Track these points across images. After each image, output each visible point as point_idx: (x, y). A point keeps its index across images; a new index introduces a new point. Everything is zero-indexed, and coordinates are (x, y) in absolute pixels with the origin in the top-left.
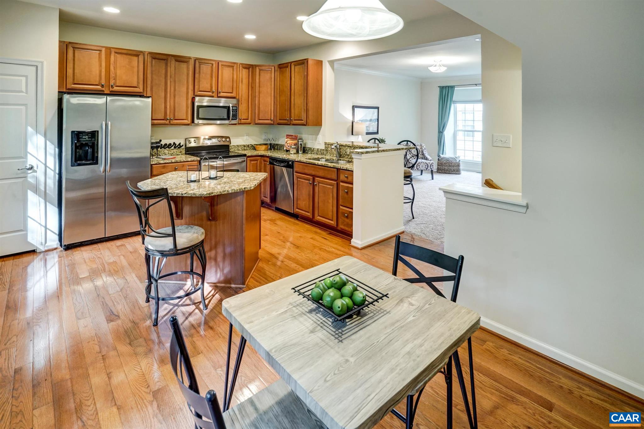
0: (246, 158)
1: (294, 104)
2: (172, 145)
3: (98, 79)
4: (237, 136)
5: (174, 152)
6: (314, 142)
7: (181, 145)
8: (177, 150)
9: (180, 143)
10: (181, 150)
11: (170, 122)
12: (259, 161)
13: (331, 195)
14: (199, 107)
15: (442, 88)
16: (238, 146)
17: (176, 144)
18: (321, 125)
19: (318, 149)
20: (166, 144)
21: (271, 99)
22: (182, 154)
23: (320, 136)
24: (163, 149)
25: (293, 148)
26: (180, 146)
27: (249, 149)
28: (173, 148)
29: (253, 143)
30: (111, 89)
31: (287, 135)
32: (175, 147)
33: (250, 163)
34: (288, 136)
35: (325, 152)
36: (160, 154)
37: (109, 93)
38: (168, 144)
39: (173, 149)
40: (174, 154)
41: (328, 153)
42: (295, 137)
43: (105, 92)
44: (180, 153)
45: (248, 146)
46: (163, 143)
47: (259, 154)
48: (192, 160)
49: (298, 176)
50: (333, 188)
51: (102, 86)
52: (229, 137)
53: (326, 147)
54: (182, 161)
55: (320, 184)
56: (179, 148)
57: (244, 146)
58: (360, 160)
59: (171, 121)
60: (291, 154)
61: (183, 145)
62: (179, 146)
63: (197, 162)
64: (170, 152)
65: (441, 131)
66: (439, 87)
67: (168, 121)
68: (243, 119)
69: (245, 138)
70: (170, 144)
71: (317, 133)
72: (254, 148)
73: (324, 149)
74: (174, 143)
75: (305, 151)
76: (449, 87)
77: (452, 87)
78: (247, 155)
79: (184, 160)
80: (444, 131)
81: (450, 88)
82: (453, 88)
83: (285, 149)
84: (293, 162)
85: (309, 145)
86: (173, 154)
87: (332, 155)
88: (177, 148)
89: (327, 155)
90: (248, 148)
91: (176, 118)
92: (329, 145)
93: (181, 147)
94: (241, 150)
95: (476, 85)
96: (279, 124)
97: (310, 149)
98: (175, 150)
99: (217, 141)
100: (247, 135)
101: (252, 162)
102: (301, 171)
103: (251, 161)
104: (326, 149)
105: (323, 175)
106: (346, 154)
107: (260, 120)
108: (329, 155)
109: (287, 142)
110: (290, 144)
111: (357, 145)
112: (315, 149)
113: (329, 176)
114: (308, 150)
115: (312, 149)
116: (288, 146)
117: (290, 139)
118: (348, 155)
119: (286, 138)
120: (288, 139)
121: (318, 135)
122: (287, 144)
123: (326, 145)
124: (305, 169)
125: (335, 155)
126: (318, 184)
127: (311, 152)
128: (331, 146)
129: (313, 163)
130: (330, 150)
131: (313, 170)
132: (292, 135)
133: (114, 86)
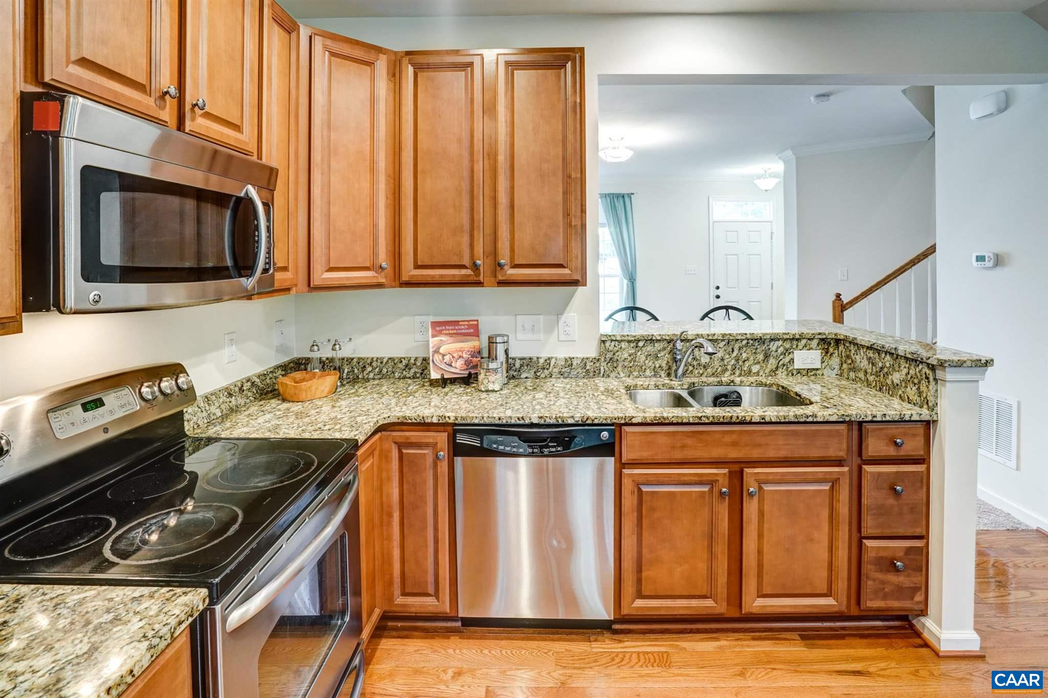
6: (542, 336)
12: (376, 454)
13: (825, 513)
16: (211, 399)
23: (572, 316)
29: (251, 369)
31: (435, 324)
34: (439, 327)
35: (603, 366)
41: (619, 369)
42: (470, 327)
45: (240, 388)
53: (605, 351)
55: (767, 488)
71: (558, 308)
73: (598, 356)
89: (612, 375)
92: (621, 342)
96: (409, 284)
99: (137, 405)
100: (230, 342)
102: (660, 458)
104: (609, 355)
105: (783, 453)
106: (695, 363)
107: (331, 269)
108: (622, 375)
109: (442, 350)
110: (455, 355)
111: (742, 335)
112: (553, 361)
113: (815, 453)
114: (518, 365)
115: (541, 361)
116: (451, 365)
117: (451, 335)
118: (704, 367)
119: (433, 336)
120: (443, 338)
121: (562, 314)
122: (444, 355)
123: (607, 344)
124: (683, 447)
125: (648, 373)
126: (760, 488)
127: (532, 372)
128: (632, 345)
129: (734, 420)
130: (629, 358)
131: (734, 444)
132: (456, 323)
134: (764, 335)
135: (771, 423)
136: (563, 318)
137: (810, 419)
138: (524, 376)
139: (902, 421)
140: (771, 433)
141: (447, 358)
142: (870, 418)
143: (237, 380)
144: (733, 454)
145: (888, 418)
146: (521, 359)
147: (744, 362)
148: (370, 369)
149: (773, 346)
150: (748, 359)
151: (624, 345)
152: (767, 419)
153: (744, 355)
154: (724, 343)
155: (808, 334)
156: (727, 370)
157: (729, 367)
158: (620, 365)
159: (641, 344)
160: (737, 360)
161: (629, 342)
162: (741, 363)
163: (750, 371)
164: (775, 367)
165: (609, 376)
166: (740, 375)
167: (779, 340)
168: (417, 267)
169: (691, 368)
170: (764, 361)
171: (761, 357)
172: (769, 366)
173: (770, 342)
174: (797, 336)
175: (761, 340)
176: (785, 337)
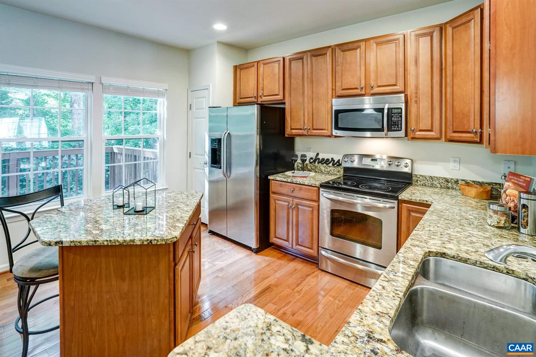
2: (330, 160)
5: (331, 170)
8: (334, 168)
9: (339, 160)
10: (340, 169)
14: (338, 112)
16: (431, 178)
17: (334, 161)
20: (323, 159)
24: (320, 164)
28: (331, 165)
30: (260, 100)
32: (333, 165)
33: (409, 215)
36: (316, 170)
38: (325, 159)
39: (330, 167)
40: (331, 173)
44: (338, 172)
45: (457, 182)
46: (320, 157)
48: (310, 184)
51: (255, 98)
54: (298, 182)
56: (338, 166)
57: (447, 181)
59: (309, 131)
61: (341, 163)
62: (338, 164)
64: (326, 170)
68: (421, 131)
69: (452, 165)
70: (328, 160)
74: (332, 159)
79: (301, 182)
86: (329, 172)
88: (336, 165)
90: (455, 186)
91: (314, 128)
94: (439, 186)
98: (332, 168)
99: (385, 164)
100: (455, 161)
101: (413, 214)
107: (454, 132)
110: (511, 198)
117: (514, 183)
120: (510, 184)
132: (520, 176)
133: (262, 96)
143: (455, 177)
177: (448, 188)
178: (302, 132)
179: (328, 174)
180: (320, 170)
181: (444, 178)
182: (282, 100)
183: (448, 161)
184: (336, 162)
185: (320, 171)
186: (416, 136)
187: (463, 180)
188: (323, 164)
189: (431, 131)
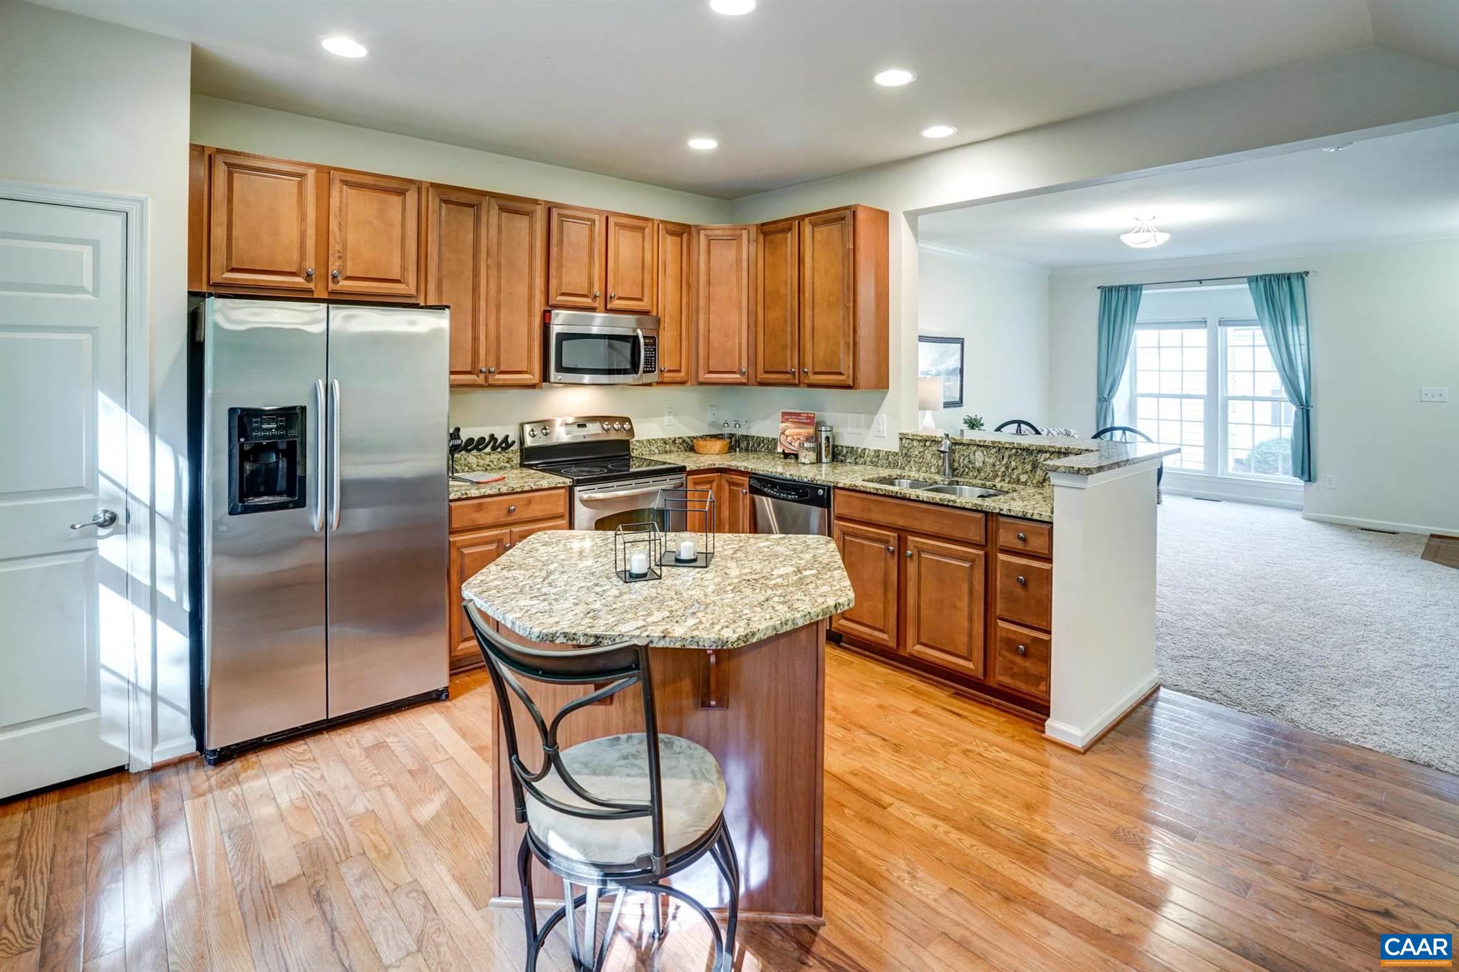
0: (684, 475)
1: (813, 329)
2: (487, 440)
3: (295, 256)
4: (648, 415)
5: (492, 461)
6: (863, 431)
7: (510, 441)
8: (500, 456)
9: (507, 436)
10: (511, 455)
11: (486, 379)
12: (715, 484)
13: (965, 588)
14: (562, 337)
15: (1107, 292)
16: (649, 441)
17: (496, 439)
18: (888, 388)
19: (877, 452)
20: (471, 440)
21: (740, 316)
22: (512, 467)
23: (883, 417)
24: (463, 452)
25: (807, 449)
26: (506, 444)
27: (675, 449)
28: (488, 449)
29: (686, 432)
30: (332, 286)
31: (784, 414)
32: (494, 449)
34: (786, 416)
35: (901, 460)
37: (326, 296)
38: (476, 439)
39: (489, 454)
40: (493, 466)
41: (912, 463)
42: (808, 418)
43: (316, 296)
44: (508, 462)
45: (674, 442)
46: (465, 435)
47: (717, 466)
48: (553, 485)
49: (844, 529)
50: (972, 566)
51: (309, 277)
52: (628, 420)
53: (902, 447)
54: (527, 488)
55: (924, 555)
56: (504, 449)
57: (665, 442)
58: (1080, 491)
59: (489, 377)
60: (804, 464)
61: (514, 442)
62: (504, 445)
63: (562, 491)
64: (482, 462)
65: (1106, 396)
66: (1098, 288)
67: (482, 376)
68: (670, 371)
69: (666, 419)
70: (483, 439)
71: (874, 410)
72: (690, 446)
73: (897, 450)
74: (492, 436)
75: (836, 455)
76: (1126, 287)
77: (1137, 288)
78: (688, 469)
79: (532, 485)
80: (1112, 398)
81: (1129, 292)
82: (1139, 291)
83: (780, 450)
84: (828, 489)
85: (847, 439)
86: (489, 465)
87: (924, 469)
88: (499, 450)
89: (907, 468)
90: (673, 448)
91: (502, 369)
92: (912, 440)
93: (509, 446)
94: (658, 451)
95: (1200, 281)
96: (762, 384)
97: (852, 450)
98: (494, 456)
99: (600, 431)
100: (670, 413)
102: (857, 516)
103: (696, 484)
104: (905, 451)
105: (934, 529)
106: (970, 466)
107: (710, 372)
108: (914, 469)
109: (786, 433)
110: (795, 437)
111: (1010, 444)
112: (867, 451)
113: (958, 534)
114: (844, 452)
115: (859, 450)
116: (791, 444)
117: (794, 422)
118: (978, 470)
119: (782, 422)
120: (788, 424)
121: (875, 414)
122: (787, 436)
123: (904, 441)
124: (869, 510)
125: (933, 470)
126: (919, 555)
127: (853, 458)
128: (921, 444)
129: (899, 495)
130: (919, 455)
131: (902, 515)
132: (799, 414)
133: (339, 278)
134: (1030, 446)
135: (923, 502)
136: (877, 417)
137: (951, 504)
138: (848, 460)
139: (1024, 518)
140: (926, 511)
141: (789, 438)
142: (997, 511)
143: (672, 436)
144: (901, 522)
145: (1012, 514)
146: (846, 447)
147: (1013, 470)
148: (762, 445)
149: (1041, 458)
150: (1016, 468)
151: (915, 443)
152: (921, 499)
153: (1013, 464)
154: (995, 450)
155: (1074, 449)
156: (997, 475)
157: (1000, 473)
158: (913, 459)
159: (928, 444)
160: (1007, 468)
161: (919, 441)
162: (1010, 470)
163: (1019, 480)
164: (1042, 479)
165: (904, 469)
166: (1009, 482)
167: (1046, 452)
168: (766, 372)
169: (967, 470)
170: (1031, 471)
171: (1029, 467)
172: (1037, 477)
173: (1038, 453)
174: (1063, 450)
175: (1028, 450)
176: (1051, 449)
177: (666, 452)
178: (473, 380)
179: (487, 469)
180: (466, 466)
181: (662, 439)
182: (411, 296)
183: (661, 415)
184: (499, 441)
185: (466, 469)
186: (666, 380)
187: (680, 438)
188: (469, 451)
189: (678, 371)
